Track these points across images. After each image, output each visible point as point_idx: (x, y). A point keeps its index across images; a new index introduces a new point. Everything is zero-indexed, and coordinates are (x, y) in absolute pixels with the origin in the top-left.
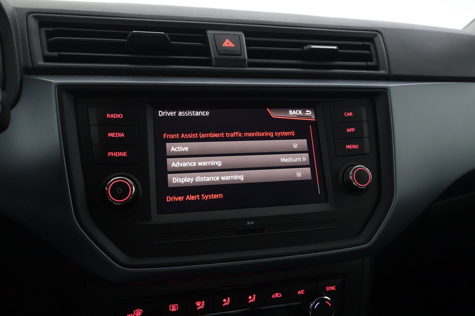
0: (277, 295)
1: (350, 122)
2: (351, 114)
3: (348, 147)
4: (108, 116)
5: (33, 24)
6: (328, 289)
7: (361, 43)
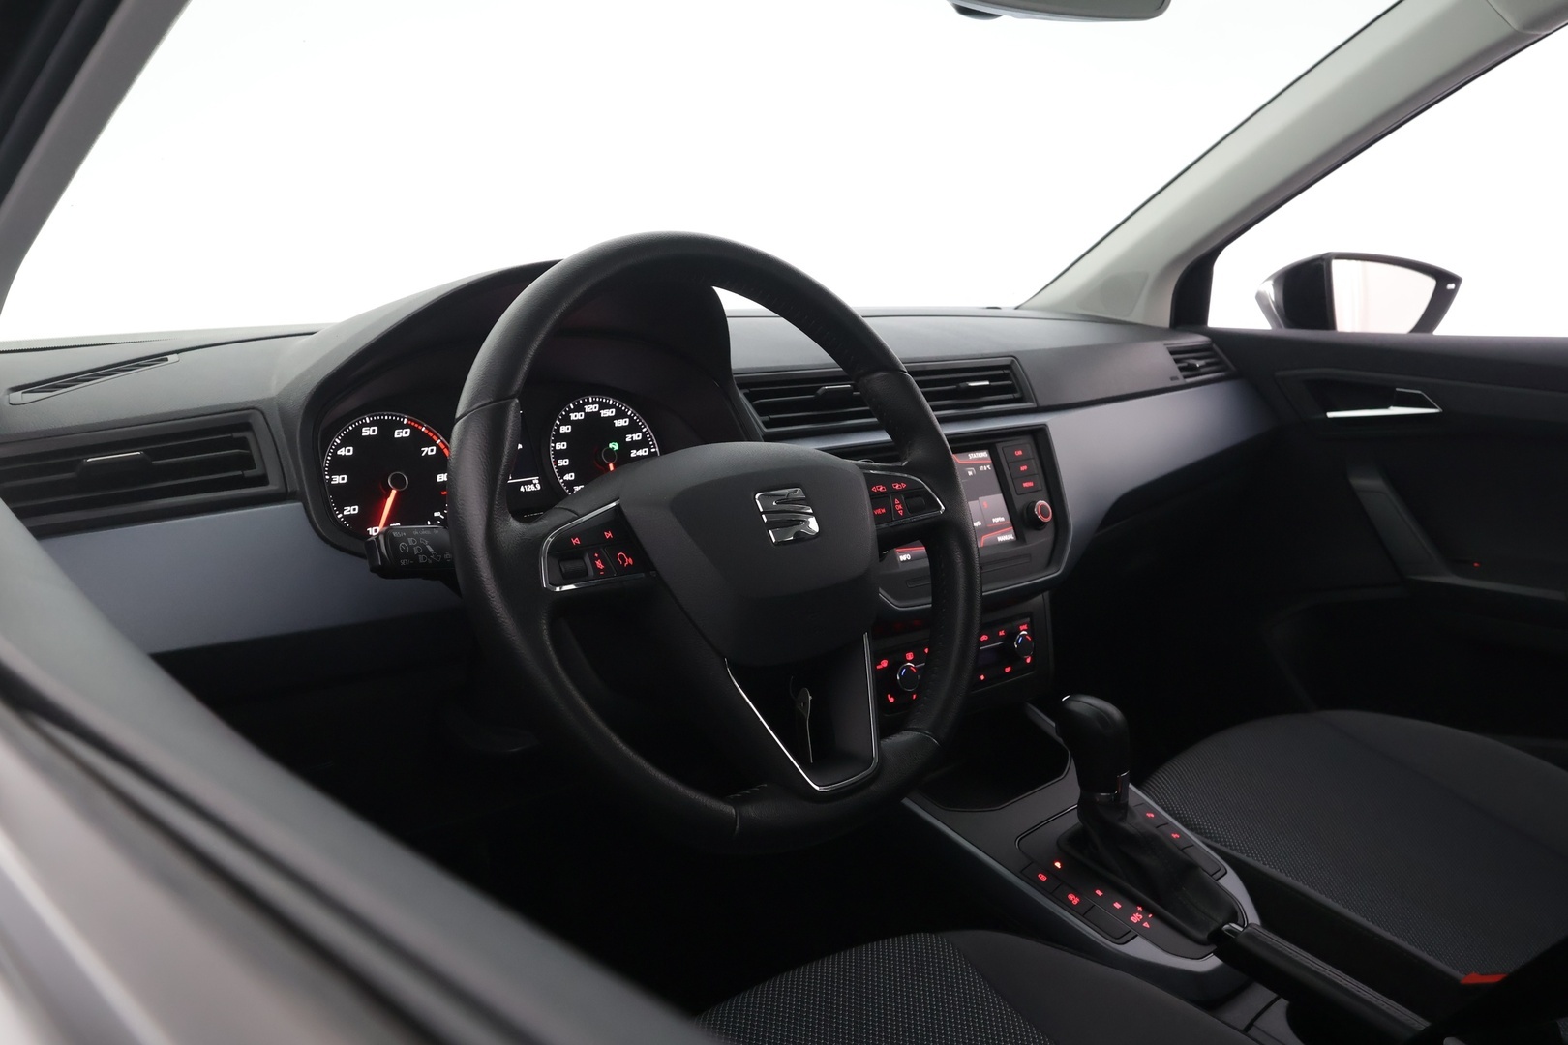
0: (984, 637)
1: (1021, 461)
2: (1020, 453)
3: (1026, 485)
7: (1001, 372)
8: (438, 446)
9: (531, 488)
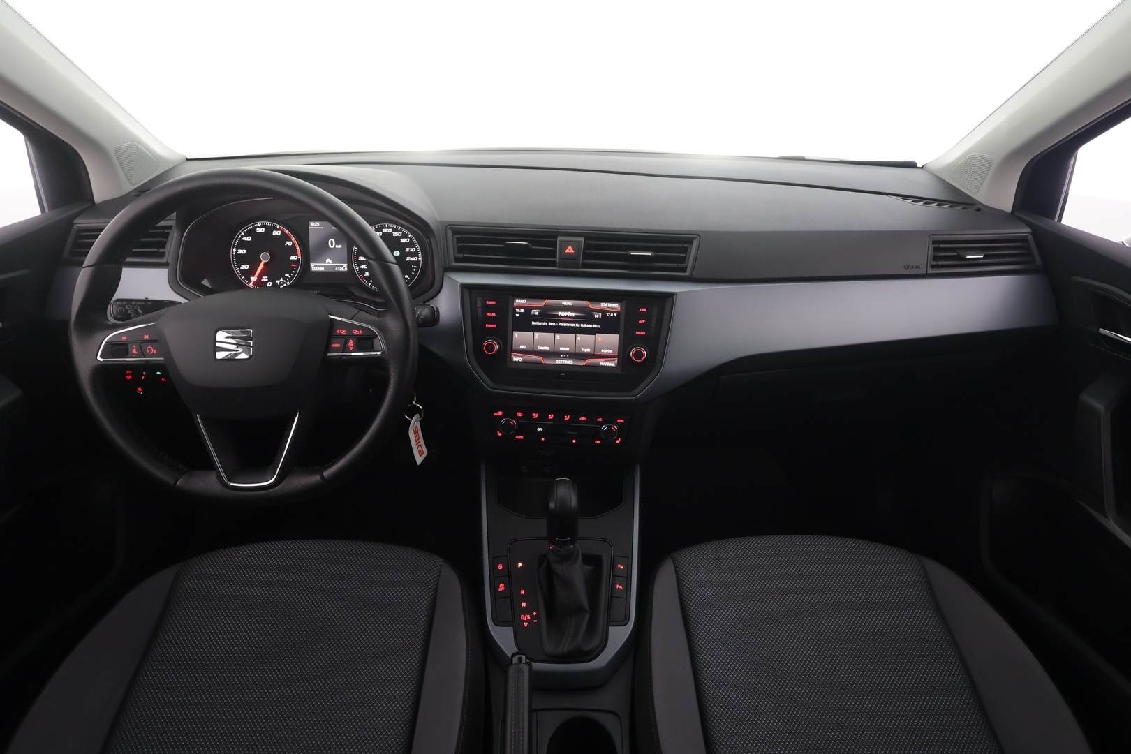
0: (583, 419)
1: (643, 316)
2: (645, 310)
3: (637, 333)
4: (487, 302)
5: (450, 233)
6: (618, 421)
7: (681, 245)
8: (293, 242)
9: (342, 269)
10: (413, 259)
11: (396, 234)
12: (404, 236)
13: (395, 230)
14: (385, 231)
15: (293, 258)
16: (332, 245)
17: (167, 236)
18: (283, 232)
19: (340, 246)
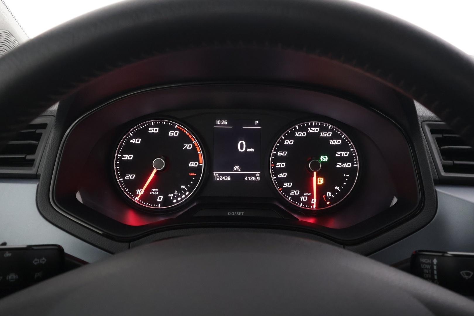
8: (194, 144)
9: (254, 179)
10: (345, 165)
11: (324, 134)
12: (335, 136)
13: (323, 129)
14: (310, 130)
15: (192, 164)
16: (242, 148)
17: (38, 137)
18: (181, 133)
19: (252, 150)
